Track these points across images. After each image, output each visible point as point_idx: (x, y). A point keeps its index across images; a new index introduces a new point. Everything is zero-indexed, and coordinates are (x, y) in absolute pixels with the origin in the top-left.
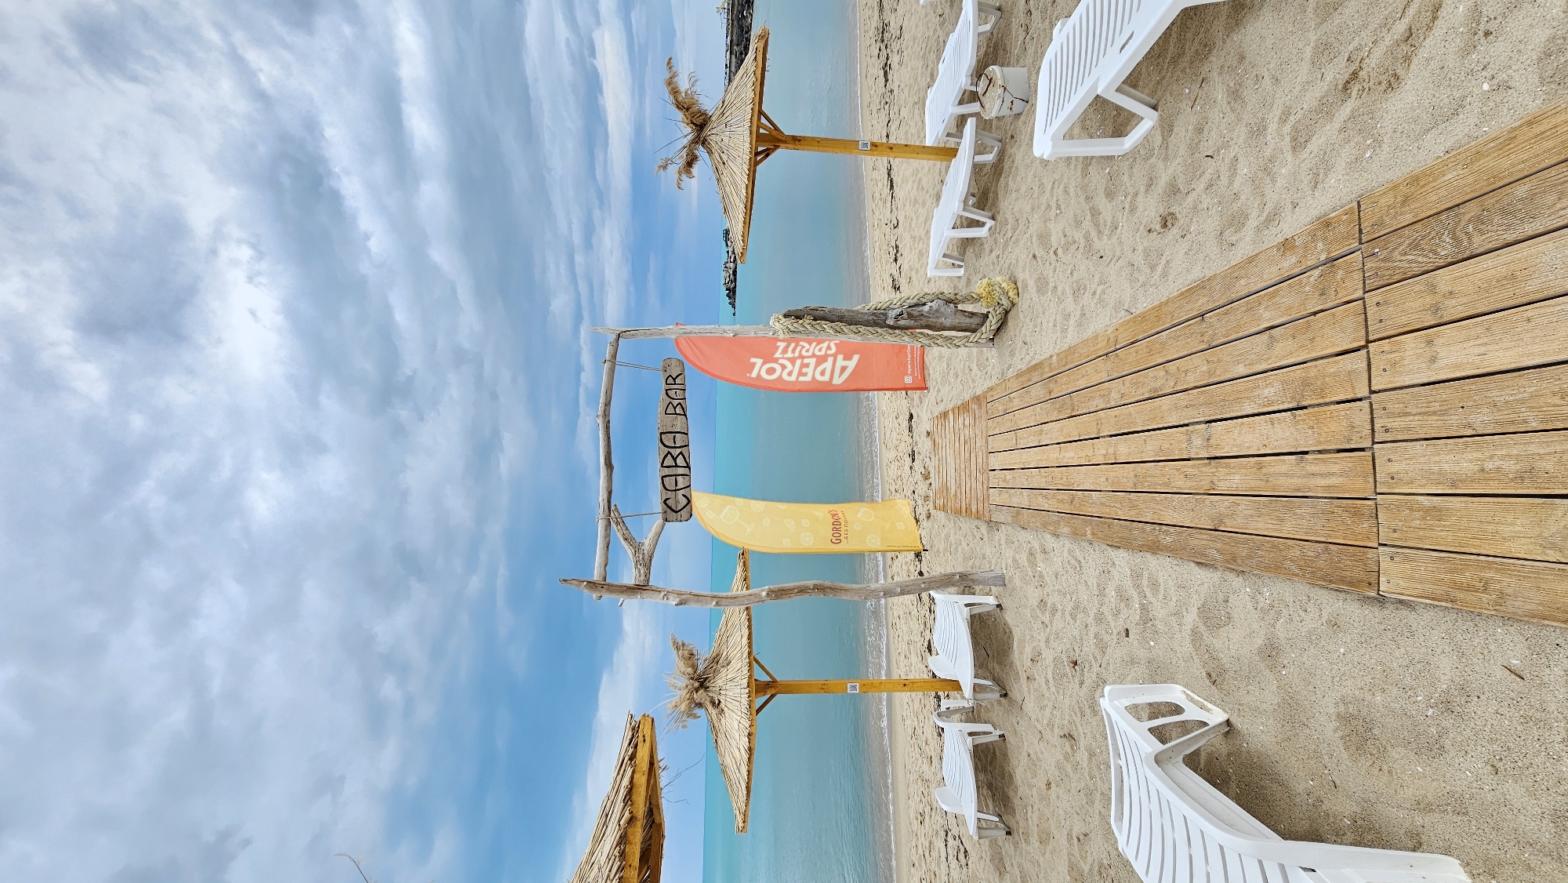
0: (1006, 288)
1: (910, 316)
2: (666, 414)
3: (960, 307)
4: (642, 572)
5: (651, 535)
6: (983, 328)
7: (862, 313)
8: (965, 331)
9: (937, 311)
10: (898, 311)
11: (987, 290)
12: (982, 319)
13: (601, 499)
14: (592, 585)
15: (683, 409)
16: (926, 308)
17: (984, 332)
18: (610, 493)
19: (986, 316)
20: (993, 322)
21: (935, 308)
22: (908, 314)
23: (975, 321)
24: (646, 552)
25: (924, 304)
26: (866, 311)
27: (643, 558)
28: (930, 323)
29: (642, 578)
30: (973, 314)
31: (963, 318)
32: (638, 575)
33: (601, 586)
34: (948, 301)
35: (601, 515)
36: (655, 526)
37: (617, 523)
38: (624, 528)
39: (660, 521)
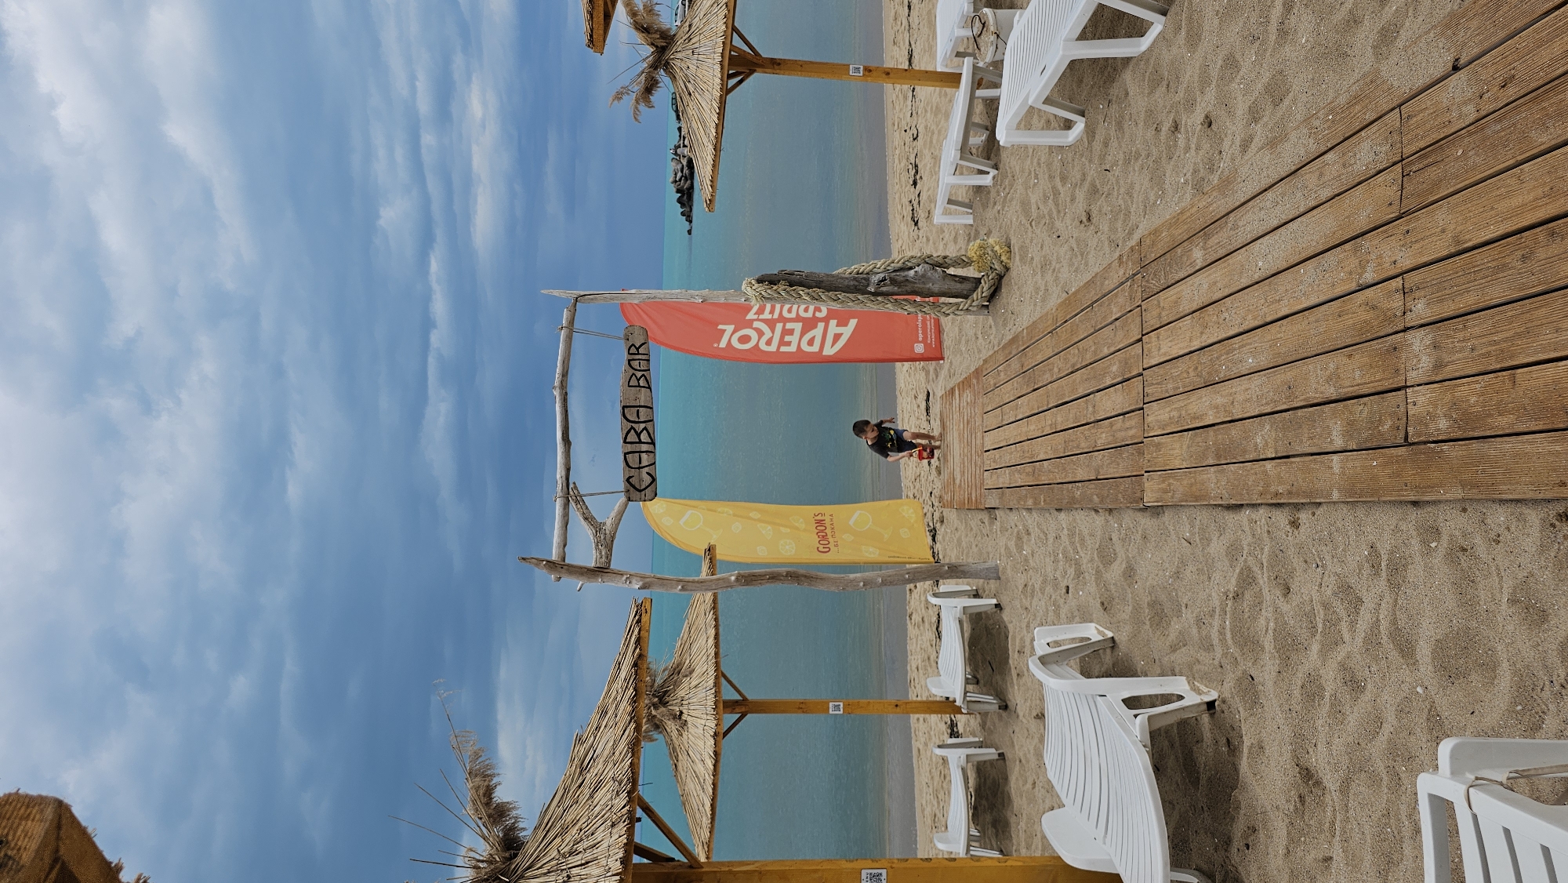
0: (999, 252)
1: (893, 282)
2: (629, 386)
3: (951, 271)
4: (603, 553)
5: (613, 514)
6: (975, 295)
7: (842, 278)
8: (956, 297)
9: (923, 276)
10: (881, 276)
11: (978, 253)
12: (974, 285)
13: (558, 476)
14: (551, 565)
15: (648, 383)
16: (912, 273)
17: (975, 299)
18: (568, 470)
19: (978, 281)
20: (985, 289)
21: (920, 273)
22: (891, 279)
23: (967, 286)
24: (607, 532)
25: (911, 268)
26: (847, 275)
27: (605, 539)
28: (917, 289)
29: (604, 559)
30: (964, 279)
31: (953, 283)
32: (599, 557)
33: (559, 567)
34: (935, 265)
35: (559, 494)
36: (618, 504)
37: (577, 502)
38: (584, 507)
39: (623, 499)
